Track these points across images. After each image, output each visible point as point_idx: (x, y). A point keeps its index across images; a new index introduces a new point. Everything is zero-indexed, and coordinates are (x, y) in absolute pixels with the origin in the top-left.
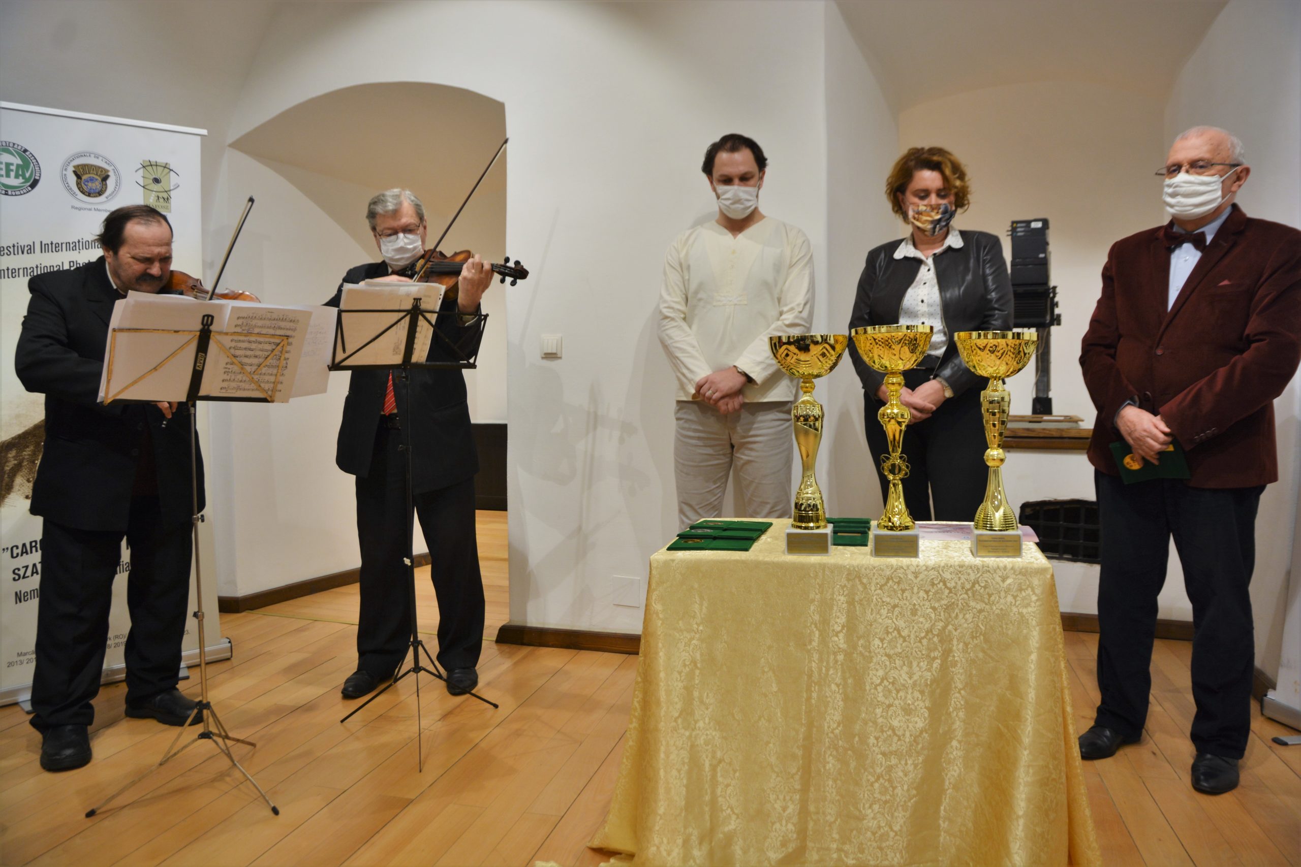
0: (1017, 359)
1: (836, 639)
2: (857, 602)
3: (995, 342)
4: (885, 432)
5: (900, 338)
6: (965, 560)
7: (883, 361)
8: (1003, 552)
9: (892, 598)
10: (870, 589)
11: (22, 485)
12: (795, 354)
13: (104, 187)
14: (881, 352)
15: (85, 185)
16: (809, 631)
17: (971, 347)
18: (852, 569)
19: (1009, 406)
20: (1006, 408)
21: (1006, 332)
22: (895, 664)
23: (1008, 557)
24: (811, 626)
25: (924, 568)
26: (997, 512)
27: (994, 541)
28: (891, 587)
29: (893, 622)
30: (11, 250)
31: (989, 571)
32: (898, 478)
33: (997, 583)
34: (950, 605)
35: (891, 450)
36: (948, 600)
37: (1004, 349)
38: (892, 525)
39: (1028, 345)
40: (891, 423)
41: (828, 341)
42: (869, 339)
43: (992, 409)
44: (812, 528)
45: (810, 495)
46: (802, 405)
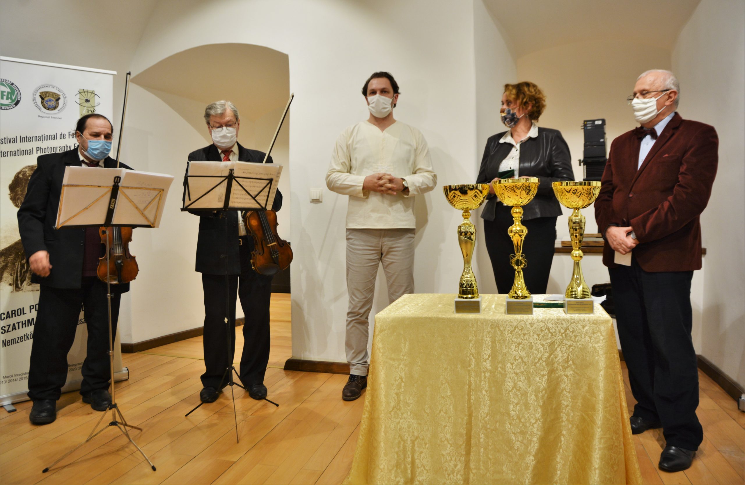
0: (589, 197)
1: (485, 363)
2: (497, 341)
3: (575, 187)
4: (512, 241)
5: (520, 186)
6: (560, 316)
7: (511, 199)
8: (583, 311)
9: (518, 339)
10: (505, 334)
11: (7, 277)
12: (459, 196)
13: (57, 104)
14: (509, 194)
15: (46, 103)
16: (469, 359)
17: (562, 191)
18: (494, 321)
20: (583, 226)
22: (520, 379)
23: (586, 314)
24: (470, 356)
25: (536, 321)
26: (579, 287)
27: (578, 305)
28: (517, 332)
29: (518, 353)
30: (4, 141)
31: (575, 322)
33: (580, 329)
34: (552, 343)
35: (516, 252)
36: (551, 340)
37: (581, 192)
38: (517, 296)
39: (595, 189)
40: (515, 236)
41: (479, 188)
42: (502, 187)
43: (575, 227)
44: (471, 298)
45: (468, 279)
46: (463, 226)
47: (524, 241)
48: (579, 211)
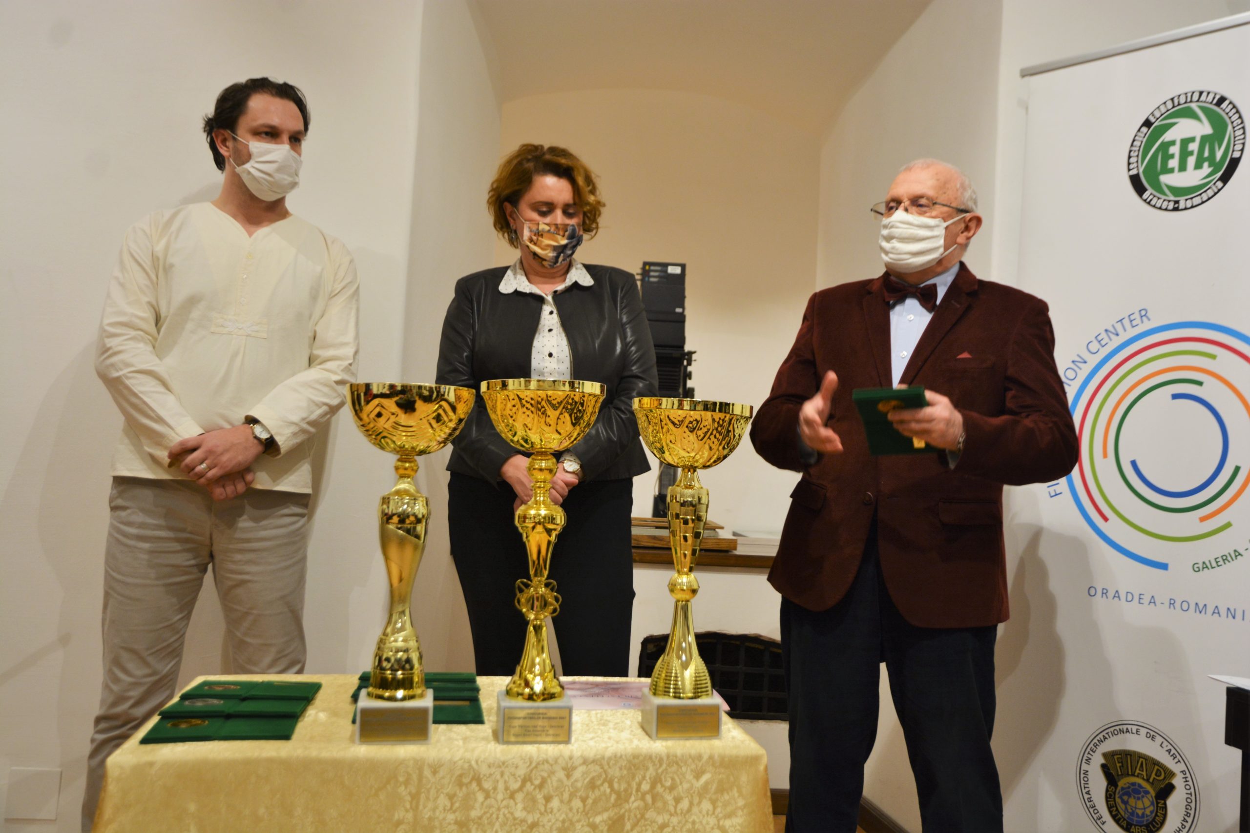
0: (724, 442)
2: (473, 820)
3: (696, 415)
6: (638, 745)
7: (529, 433)
8: (694, 731)
9: (529, 812)
10: (496, 799)
12: (393, 414)
14: (529, 419)
17: (661, 421)
19: (707, 512)
20: (703, 514)
23: (701, 738)
25: (581, 761)
26: (686, 669)
27: (683, 715)
28: (528, 794)
31: (677, 763)
32: (542, 616)
33: (688, 782)
34: (618, 820)
35: (532, 572)
36: (616, 810)
37: (708, 427)
38: (531, 692)
39: (740, 422)
40: (535, 531)
41: (446, 396)
42: (511, 398)
43: (684, 515)
44: (404, 699)
45: (400, 644)
46: (396, 497)
47: (556, 545)
48: (696, 473)
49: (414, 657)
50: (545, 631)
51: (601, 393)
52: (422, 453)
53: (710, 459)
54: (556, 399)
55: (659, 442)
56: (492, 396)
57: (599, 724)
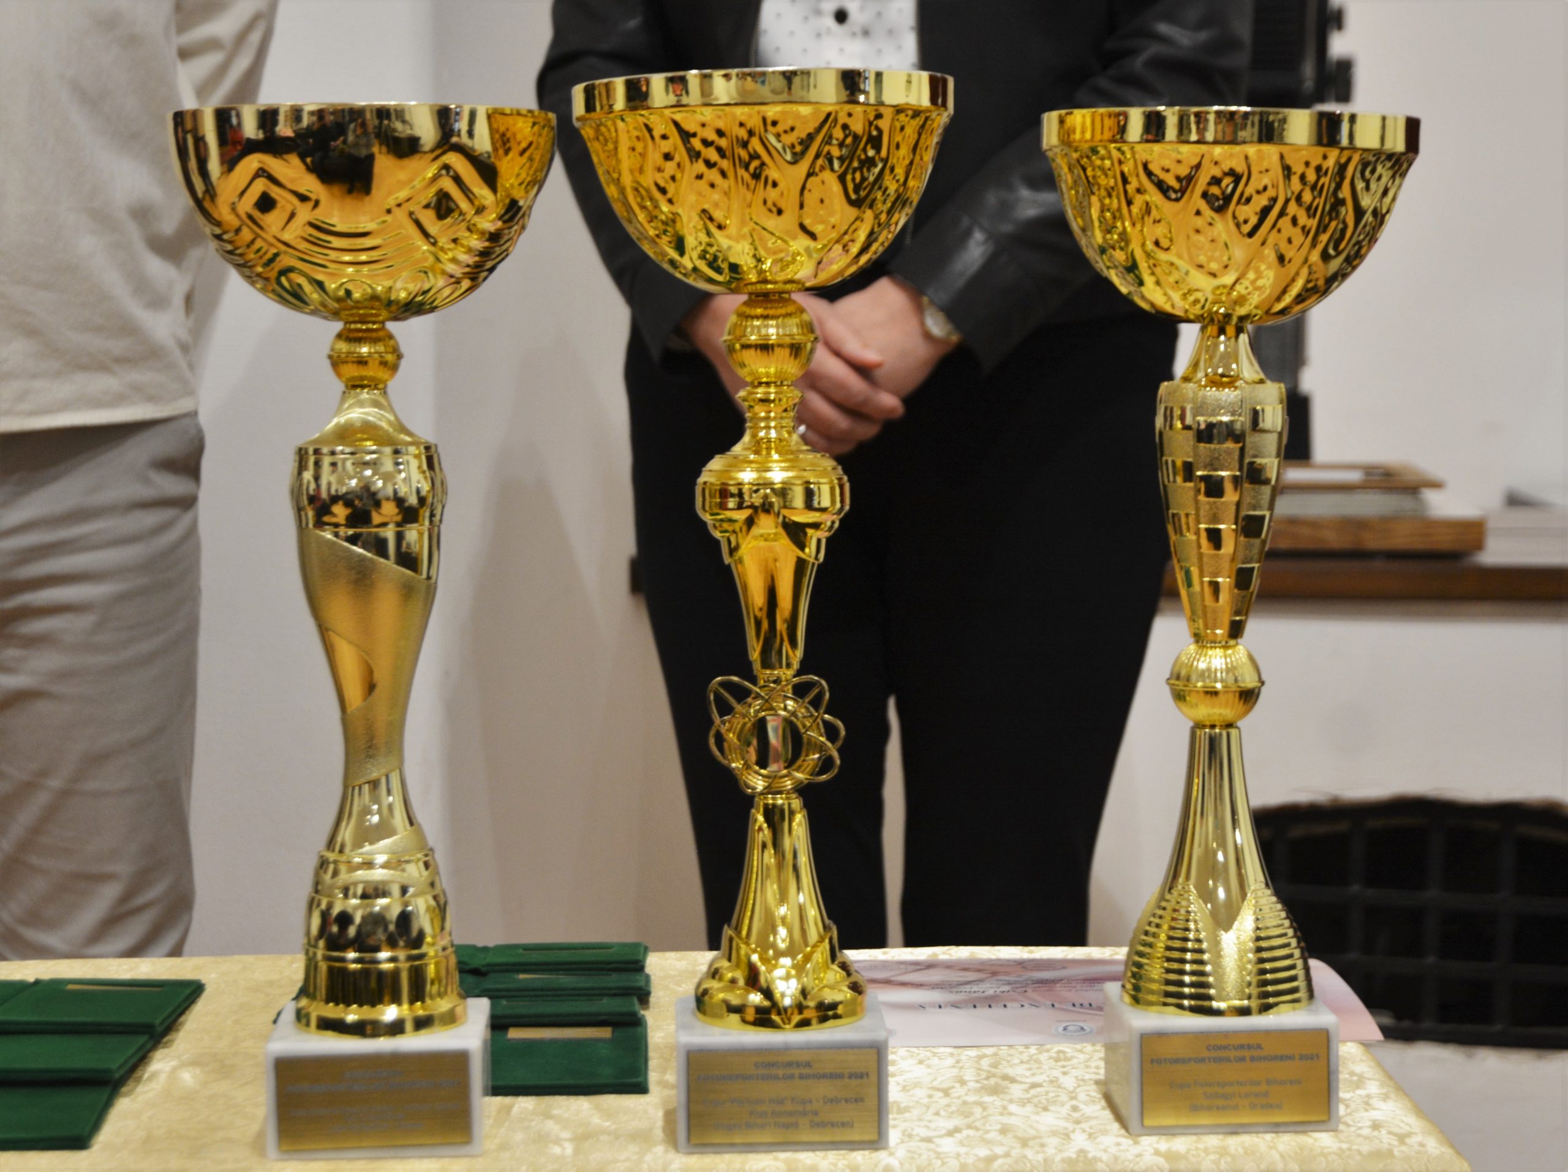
0: (1324, 238)
3: (1227, 156)
4: (728, 568)
5: (802, 133)
6: (1094, 1150)
7: (722, 240)
8: (1253, 1107)
12: (305, 199)
14: (716, 196)
17: (1125, 181)
20: (1267, 461)
21: (1274, 113)
23: (1277, 1128)
26: (1228, 927)
27: (1220, 1060)
32: (789, 784)
35: (755, 655)
37: (1271, 193)
38: (767, 1003)
39: (1373, 172)
40: (755, 531)
41: (465, 139)
42: (657, 134)
43: (1205, 468)
44: (396, 1028)
45: (378, 874)
46: (340, 448)
49: (421, 906)
50: (800, 822)
51: (933, 99)
52: (413, 308)
53: (1284, 292)
54: (792, 129)
55: (1122, 249)
56: (603, 129)
57: (977, 1091)
